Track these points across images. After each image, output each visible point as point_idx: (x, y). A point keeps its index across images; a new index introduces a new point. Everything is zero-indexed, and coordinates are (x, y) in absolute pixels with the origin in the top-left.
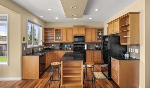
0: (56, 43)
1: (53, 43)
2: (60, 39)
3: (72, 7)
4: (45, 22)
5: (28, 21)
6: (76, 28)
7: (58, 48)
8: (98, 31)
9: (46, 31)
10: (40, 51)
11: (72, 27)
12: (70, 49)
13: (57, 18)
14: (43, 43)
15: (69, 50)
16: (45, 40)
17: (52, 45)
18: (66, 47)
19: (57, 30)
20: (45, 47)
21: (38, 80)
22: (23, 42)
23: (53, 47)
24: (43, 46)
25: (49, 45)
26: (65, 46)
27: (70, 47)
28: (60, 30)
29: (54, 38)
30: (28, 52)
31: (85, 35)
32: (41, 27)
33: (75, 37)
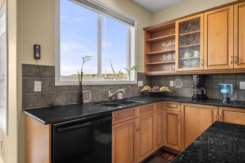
0: (182, 76)
2: (199, 59)
7: (189, 92)
16: (150, 67)
17: (172, 83)
18: (224, 91)
20: (146, 88)
23: (175, 90)
25: (162, 81)
26: (220, 88)
32: (134, 25)
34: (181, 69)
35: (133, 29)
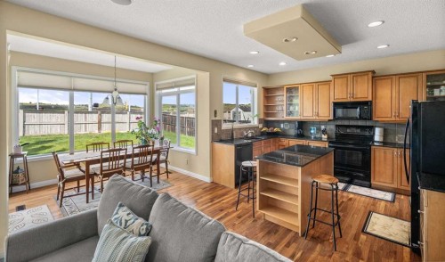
0: (290, 122)
1: (283, 122)
3: (286, 40)
4: (267, 76)
5: (224, 80)
6: (338, 81)
7: (293, 132)
8: (428, 81)
9: (268, 93)
10: (250, 135)
12: (324, 137)
13: (283, 64)
14: (260, 121)
15: (320, 139)
16: (267, 114)
17: (282, 126)
18: (312, 131)
19: (289, 90)
20: (264, 129)
21: (232, 190)
22: (214, 119)
23: (284, 131)
24: (261, 126)
25: (276, 124)
26: (310, 130)
27: (324, 132)
28: (296, 89)
29: (285, 107)
30: (223, 137)
31: (370, 99)
32: (256, 87)
33: (337, 105)
34: (288, 118)
35: (256, 89)
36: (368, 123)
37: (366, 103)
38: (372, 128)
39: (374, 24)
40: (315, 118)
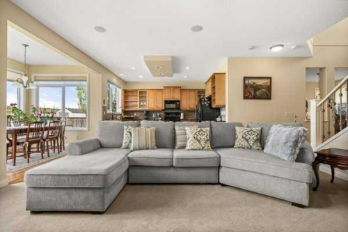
1: (136, 111)
2: (146, 105)
4: (125, 83)
6: (167, 90)
9: (126, 93)
11: (162, 88)
13: (141, 77)
14: (123, 111)
16: (126, 107)
17: (135, 114)
19: (141, 92)
22: (104, 106)
24: (123, 114)
25: (131, 113)
27: (160, 116)
28: (145, 92)
29: (138, 103)
31: (180, 99)
32: (121, 88)
33: (166, 102)
34: (140, 109)
36: (178, 111)
37: (178, 101)
38: (180, 114)
39: (188, 68)
40: (156, 108)
